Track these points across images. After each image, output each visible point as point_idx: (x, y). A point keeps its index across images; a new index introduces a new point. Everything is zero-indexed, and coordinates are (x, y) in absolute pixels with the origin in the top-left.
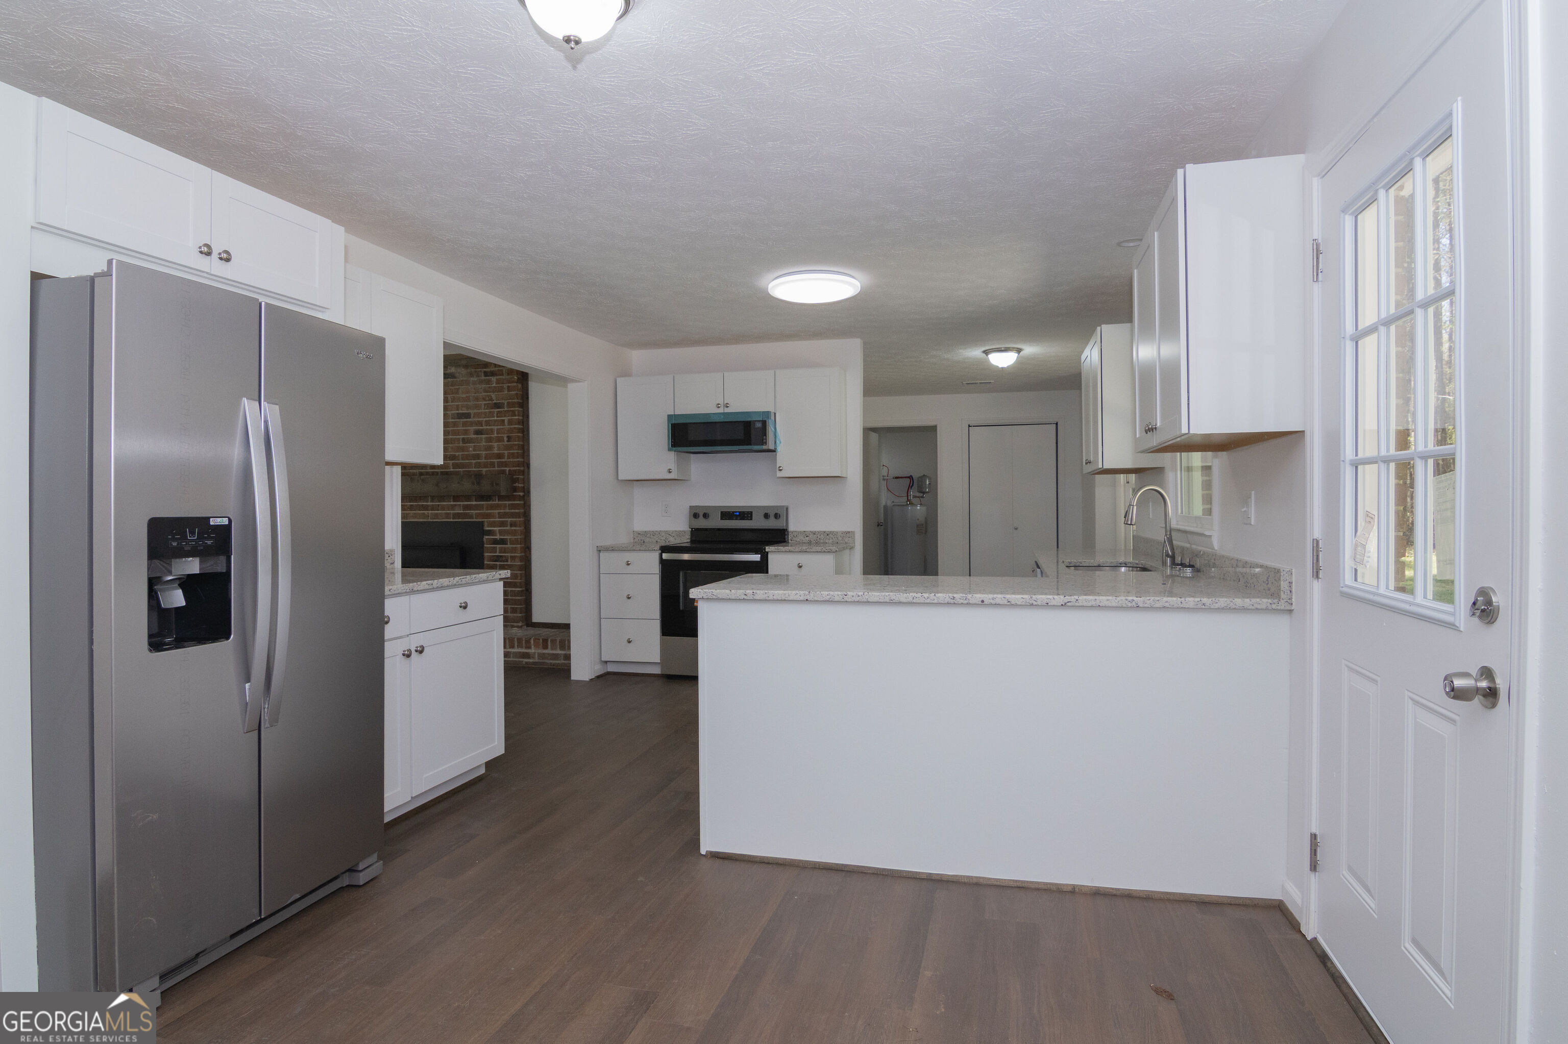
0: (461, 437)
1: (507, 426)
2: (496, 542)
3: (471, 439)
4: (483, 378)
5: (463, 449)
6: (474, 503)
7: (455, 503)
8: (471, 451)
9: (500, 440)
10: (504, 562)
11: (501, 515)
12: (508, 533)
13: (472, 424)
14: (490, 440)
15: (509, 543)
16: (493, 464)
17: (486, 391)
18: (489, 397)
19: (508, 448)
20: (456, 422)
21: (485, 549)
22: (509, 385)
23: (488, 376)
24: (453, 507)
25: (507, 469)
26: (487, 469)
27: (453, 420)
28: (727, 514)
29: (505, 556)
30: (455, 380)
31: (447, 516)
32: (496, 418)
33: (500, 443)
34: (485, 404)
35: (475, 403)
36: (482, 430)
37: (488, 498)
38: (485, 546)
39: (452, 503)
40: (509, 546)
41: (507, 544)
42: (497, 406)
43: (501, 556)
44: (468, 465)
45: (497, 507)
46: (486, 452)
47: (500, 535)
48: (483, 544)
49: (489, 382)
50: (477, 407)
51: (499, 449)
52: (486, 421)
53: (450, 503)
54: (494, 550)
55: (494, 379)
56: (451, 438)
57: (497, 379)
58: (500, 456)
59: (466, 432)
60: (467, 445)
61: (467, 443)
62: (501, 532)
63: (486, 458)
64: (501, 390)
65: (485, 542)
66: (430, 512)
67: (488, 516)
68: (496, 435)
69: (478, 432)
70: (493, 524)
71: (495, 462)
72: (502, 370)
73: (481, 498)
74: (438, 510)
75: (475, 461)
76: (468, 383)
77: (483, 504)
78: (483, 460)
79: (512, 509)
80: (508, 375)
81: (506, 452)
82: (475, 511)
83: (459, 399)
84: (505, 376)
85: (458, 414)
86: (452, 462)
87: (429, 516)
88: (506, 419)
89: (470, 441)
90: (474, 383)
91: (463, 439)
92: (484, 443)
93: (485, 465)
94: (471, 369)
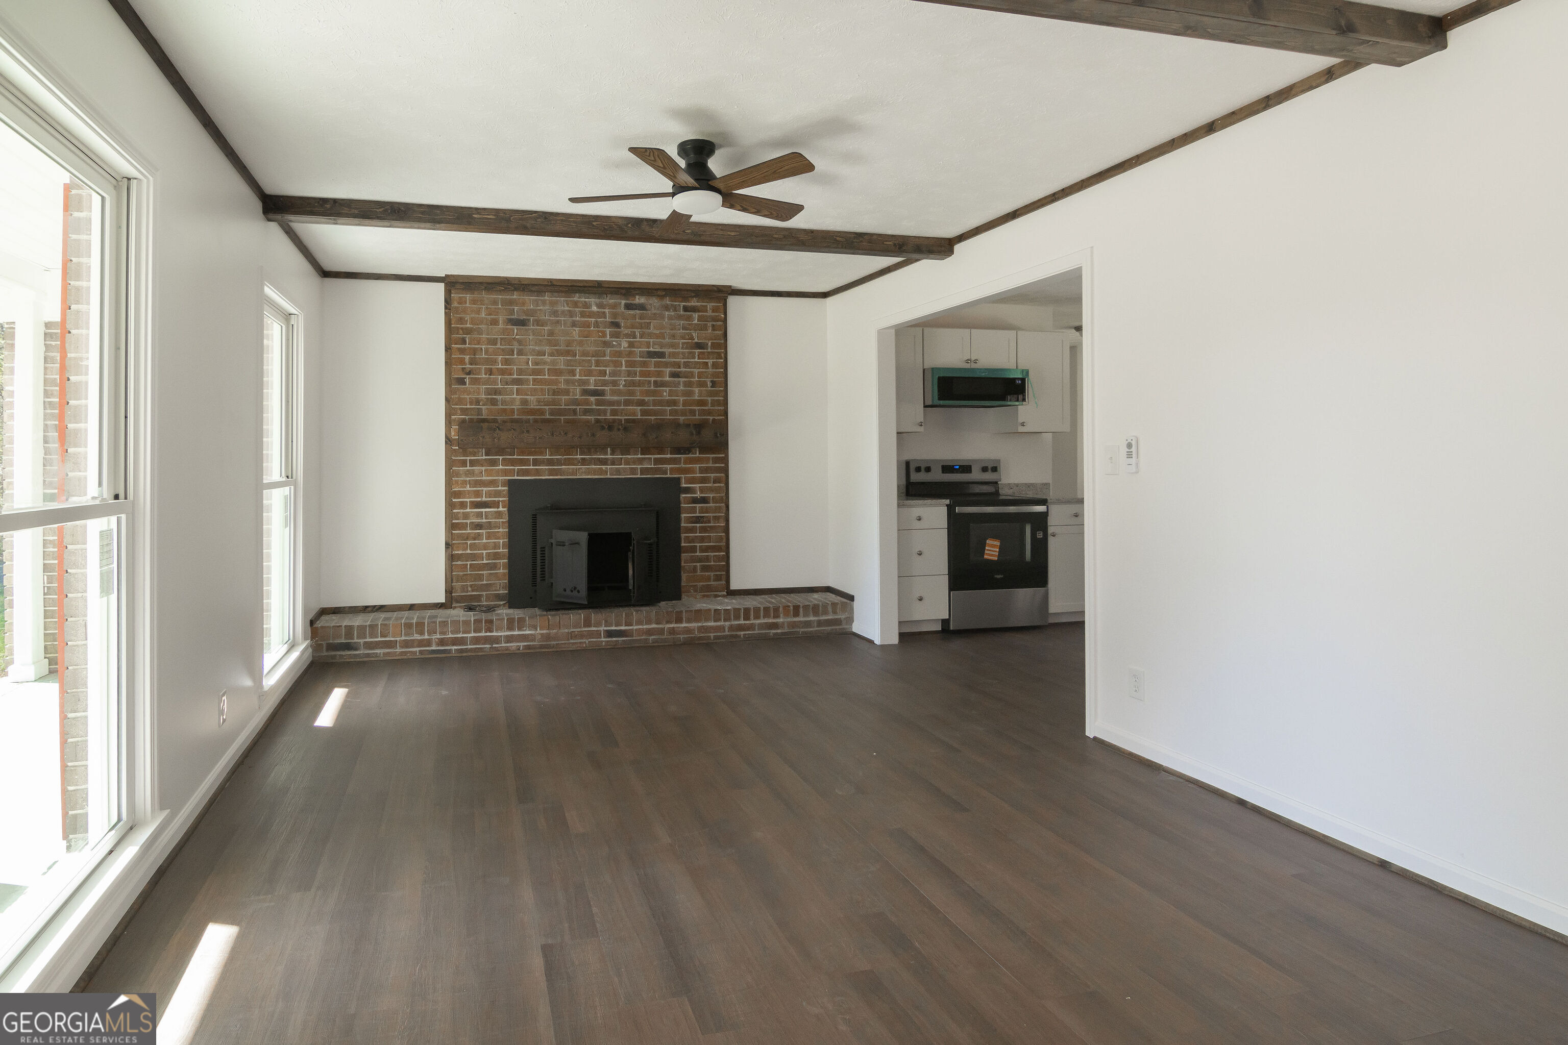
0: (653, 379)
1: (712, 370)
2: (695, 500)
3: (666, 382)
4: (682, 312)
5: (654, 393)
6: (669, 456)
7: (643, 456)
8: (666, 396)
9: (702, 384)
10: (705, 523)
11: (702, 470)
12: (713, 490)
13: (666, 365)
14: (688, 384)
15: (713, 502)
16: (693, 412)
17: (684, 328)
18: (688, 336)
19: (711, 394)
20: (645, 361)
21: (681, 508)
22: (714, 323)
23: (689, 312)
24: (641, 461)
25: (711, 418)
26: (686, 418)
27: (641, 359)
28: (947, 468)
29: (707, 517)
30: (645, 312)
31: (633, 471)
32: (696, 360)
33: (702, 389)
34: (683, 343)
35: (670, 341)
36: (680, 372)
37: (687, 450)
38: (682, 505)
39: (639, 456)
40: (713, 505)
41: (710, 503)
42: (699, 346)
43: (702, 517)
44: (663, 412)
45: (697, 461)
46: (685, 398)
47: (702, 492)
48: (680, 503)
49: (689, 318)
50: (673, 346)
51: (700, 395)
52: (684, 362)
53: (636, 456)
54: (693, 510)
55: (696, 315)
56: (640, 380)
58: (702, 403)
59: (659, 374)
60: (658, 388)
61: (660, 387)
62: (705, 490)
63: (684, 405)
64: (705, 328)
65: (683, 501)
66: (609, 467)
67: (686, 471)
68: (697, 379)
69: (674, 375)
70: (692, 481)
71: (695, 410)
72: (707, 306)
73: (678, 450)
74: (621, 465)
75: (670, 408)
76: (663, 317)
77: (680, 458)
78: (681, 407)
79: (716, 463)
80: (713, 311)
81: (709, 399)
82: (670, 466)
83: (650, 335)
84: (710, 313)
85: (649, 352)
86: (639, 408)
87: (609, 472)
88: (710, 362)
89: (663, 384)
90: (670, 318)
91: (655, 382)
92: (682, 388)
93: (683, 413)
94: (667, 301)
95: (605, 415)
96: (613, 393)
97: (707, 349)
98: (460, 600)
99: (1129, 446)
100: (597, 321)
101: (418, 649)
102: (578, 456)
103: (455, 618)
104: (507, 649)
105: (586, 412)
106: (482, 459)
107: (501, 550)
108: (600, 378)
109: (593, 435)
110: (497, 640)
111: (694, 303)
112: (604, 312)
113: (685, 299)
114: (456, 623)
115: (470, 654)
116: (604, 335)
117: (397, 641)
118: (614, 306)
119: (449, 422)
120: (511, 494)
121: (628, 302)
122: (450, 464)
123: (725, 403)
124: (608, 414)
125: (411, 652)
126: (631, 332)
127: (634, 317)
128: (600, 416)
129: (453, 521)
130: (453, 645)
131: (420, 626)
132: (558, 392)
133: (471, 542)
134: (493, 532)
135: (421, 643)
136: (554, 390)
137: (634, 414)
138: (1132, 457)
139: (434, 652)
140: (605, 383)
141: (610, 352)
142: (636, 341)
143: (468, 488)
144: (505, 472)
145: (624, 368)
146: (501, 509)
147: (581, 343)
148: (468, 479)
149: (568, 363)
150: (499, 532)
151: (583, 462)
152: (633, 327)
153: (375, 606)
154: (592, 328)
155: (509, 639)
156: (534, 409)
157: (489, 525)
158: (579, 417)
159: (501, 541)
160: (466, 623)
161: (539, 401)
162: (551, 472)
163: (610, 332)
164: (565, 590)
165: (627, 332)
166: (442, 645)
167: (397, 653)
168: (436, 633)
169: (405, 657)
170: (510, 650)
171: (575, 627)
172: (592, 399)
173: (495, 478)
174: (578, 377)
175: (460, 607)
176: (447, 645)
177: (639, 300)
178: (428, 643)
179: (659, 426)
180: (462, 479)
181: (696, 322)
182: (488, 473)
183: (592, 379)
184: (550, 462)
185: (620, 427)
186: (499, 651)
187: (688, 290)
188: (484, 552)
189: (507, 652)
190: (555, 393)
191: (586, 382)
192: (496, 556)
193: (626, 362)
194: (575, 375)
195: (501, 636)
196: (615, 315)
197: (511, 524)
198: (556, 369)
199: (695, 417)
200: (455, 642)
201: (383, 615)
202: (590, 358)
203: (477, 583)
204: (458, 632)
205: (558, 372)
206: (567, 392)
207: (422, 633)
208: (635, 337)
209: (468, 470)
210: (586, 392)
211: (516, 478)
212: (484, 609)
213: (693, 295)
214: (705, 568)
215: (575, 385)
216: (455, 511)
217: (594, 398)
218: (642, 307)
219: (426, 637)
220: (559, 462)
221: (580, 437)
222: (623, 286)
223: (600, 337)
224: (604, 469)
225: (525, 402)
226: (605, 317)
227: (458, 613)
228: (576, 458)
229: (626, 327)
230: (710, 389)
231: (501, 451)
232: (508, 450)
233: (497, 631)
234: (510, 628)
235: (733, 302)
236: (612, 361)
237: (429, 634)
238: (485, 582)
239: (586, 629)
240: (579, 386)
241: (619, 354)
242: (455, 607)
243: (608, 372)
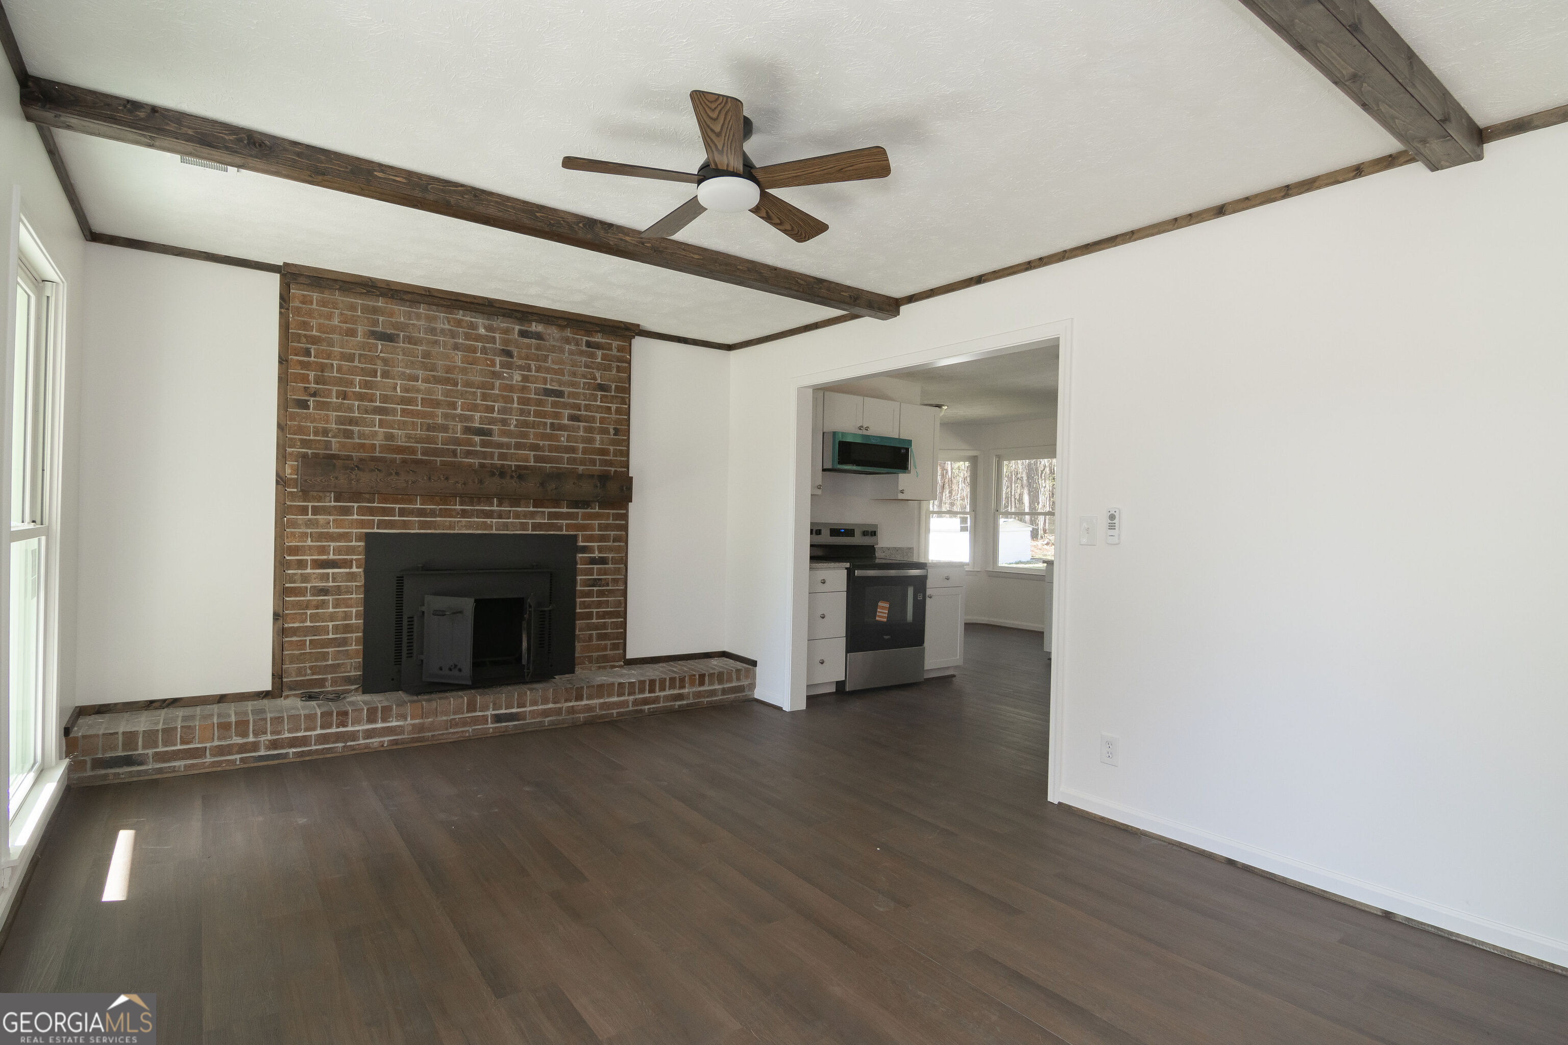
0: (549, 421)
1: (614, 416)
2: (593, 561)
3: (565, 425)
4: (584, 348)
5: (550, 437)
6: (565, 510)
7: (536, 509)
8: (563, 441)
9: (604, 431)
10: (603, 586)
11: (601, 527)
12: (611, 549)
13: (565, 406)
14: (589, 430)
15: (610, 563)
16: (593, 462)
17: (586, 366)
18: (591, 375)
19: (614, 442)
20: (541, 399)
21: (577, 569)
22: (618, 364)
24: (533, 515)
25: (613, 469)
26: (585, 467)
27: (537, 397)
28: (835, 532)
29: (605, 579)
30: (542, 342)
31: (524, 526)
32: (598, 403)
33: (604, 436)
34: (584, 383)
35: (570, 378)
36: (581, 415)
37: (586, 504)
38: (578, 566)
39: (531, 509)
40: (610, 566)
41: (608, 564)
42: (602, 388)
43: (600, 579)
44: (559, 460)
45: (596, 516)
46: (585, 445)
47: (600, 552)
48: (576, 563)
49: (592, 356)
50: (573, 384)
51: (602, 443)
52: (585, 405)
53: (527, 509)
54: (590, 572)
55: (599, 353)
56: (534, 421)
57: (603, 354)
58: (603, 452)
59: (557, 415)
60: (555, 432)
61: (557, 430)
62: (601, 550)
63: (584, 453)
64: (608, 368)
65: (579, 562)
67: (584, 528)
68: (598, 425)
69: (573, 418)
70: (590, 539)
71: (596, 459)
72: (611, 344)
73: (575, 504)
74: (509, 518)
75: (567, 455)
76: (562, 351)
77: (578, 513)
78: (580, 455)
79: (616, 520)
80: (618, 351)
81: (611, 448)
82: (567, 521)
83: (548, 370)
84: (614, 352)
85: (546, 390)
86: (533, 453)
87: (494, 526)
88: (614, 407)
89: (562, 428)
90: (571, 353)
91: (552, 424)
92: (581, 433)
93: (583, 462)
94: (568, 333)
95: (492, 459)
96: (503, 433)
97: (611, 393)
98: (294, 686)
99: (1112, 517)
100: (485, 347)
101: (238, 756)
102: (458, 507)
103: (293, 712)
104: (367, 746)
105: (468, 454)
106: (330, 506)
107: (354, 621)
108: (486, 414)
109: (481, 482)
110: (353, 736)
111: (598, 339)
112: (494, 337)
113: (589, 333)
114: (294, 719)
115: (315, 757)
116: (493, 364)
117: (206, 748)
118: (506, 331)
119: (282, 456)
120: (368, 550)
121: (522, 328)
122: (282, 510)
123: (627, 454)
124: (496, 458)
125: (228, 760)
126: (526, 364)
127: (529, 347)
128: (485, 459)
129: (287, 585)
130: (291, 747)
131: (242, 727)
132: (434, 427)
133: (311, 611)
134: (343, 599)
135: (243, 748)
136: (429, 424)
137: (527, 460)
138: (1114, 529)
139: (261, 758)
140: (492, 421)
141: (500, 385)
142: (531, 375)
143: (309, 543)
144: (362, 524)
145: (515, 405)
146: (354, 569)
147: (464, 371)
148: (309, 531)
149: (447, 394)
150: (351, 598)
151: (464, 514)
152: (527, 358)
153: (165, 700)
154: (479, 354)
155: (369, 734)
156: (402, 446)
157: (338, 590)
158: (460, 460)
159: (354, 610)
160: (310, 718)
161: (408, 437)
162: (423, 525)
163: (500, 361)
164: (441, 669)
165: (520, 363)
166: (276, 748)
167: (207, 764)
168: (265, 733)
169: (219, 769)
170: (370, 748)
171: (454, 713)
172: (477, 439)
173: (347, 530)
174: (459, 411)
175: (295, 695)
176: (282, 748)
177: (536, 327)
178: (255, 746)
179: (559, 476)
180: (301, 530)
181: (599, 360)
182: (338, 524)
183: (477, 416)
184: (421, 513)
185: (514, 474)
186: (354, 750)
187: (591, 323)
188: (330, 624)
189: (366, 751)
190: (429, 428)
191: (470, 419)
192: (347, 629)
193: (519, 398)
194: (455, 409)
195: (358, 731)
196: (506, 342)
197: (368, 589)
198: (432, 399)
199: (594, 468)
200: (293, 743)
201: (180, 713)
202: (474, 390)
203: (319, 664)
204: (298, 730)
205: (437, 404)
206: (445, 428)
207: (245, 735)
208: (530, 370)
209: (310, 520)
210: (468, 430)
211: (376, 530)
212: (331, 696)
213: (598, 329)
214: (602, 637)
215: (456, 421)
216: (289, 572)
217: (479, 437)
218: (539, 336)
219: (251, 739)
220: (433, 513)
221: (464, 484)
222: (521, 309)
223: (488, 365)
224: (489, 522)
225: (390, 437)
226: (495, 343)
227: (291, 704)
228: (455, 509)
229: (520, 358)
230: (612, 437)
231: (356, 496)
232: (367, 496)
233: (353, 724)
234: (371, 720)
235: (638, 343)
236: (501, 395)
237: (256, 734)
238: (330, 662)
239: (470, 715)
240: (461, 422)
241: (511, 388)
242: (287, 697)
243: (496, 409)
